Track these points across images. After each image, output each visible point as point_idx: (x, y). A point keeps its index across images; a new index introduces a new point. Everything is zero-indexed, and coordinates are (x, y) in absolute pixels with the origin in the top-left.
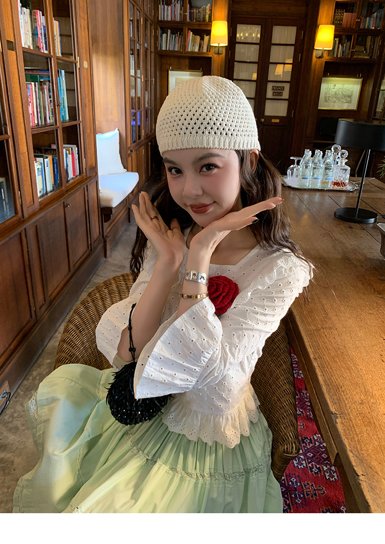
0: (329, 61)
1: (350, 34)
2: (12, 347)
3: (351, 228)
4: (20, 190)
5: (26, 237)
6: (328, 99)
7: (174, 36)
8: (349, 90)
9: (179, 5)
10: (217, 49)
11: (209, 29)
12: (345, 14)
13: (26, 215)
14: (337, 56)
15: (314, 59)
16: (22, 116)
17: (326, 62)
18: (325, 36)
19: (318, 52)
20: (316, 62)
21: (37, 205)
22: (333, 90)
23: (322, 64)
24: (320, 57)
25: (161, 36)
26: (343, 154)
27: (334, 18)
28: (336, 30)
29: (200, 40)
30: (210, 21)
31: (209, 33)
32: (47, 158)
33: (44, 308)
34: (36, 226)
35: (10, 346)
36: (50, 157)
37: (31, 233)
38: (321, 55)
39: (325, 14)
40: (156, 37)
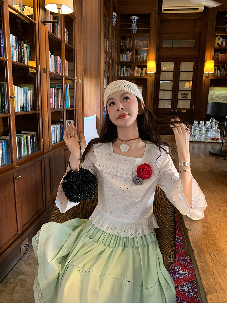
0: (212, 78)
1: (224, 64)
2: (32, 220)
3: (217, 158)
4: (43, 138)
5: (44, 162)
6: (213, 99)
7: (127, 69)
8: (225, 94)
9: (130, 54)
10: (150, 74)
11: (146, 64)
12: (220, 54)
13: (45, 151)
14: (217, 76)
15: (204, 78)
16: (47, 103)
17: (211, 79)
18: (209, 66)
19: (206, 74)
20: (205, 79)
21: (51, 147)
22: (216, 94)
23: (208, 80)
24: (207, 77)
25: (121, 69)
26: (215, 123)
27: (214, 57)
28: (215, 63)
29: (141, 70)
30: (147, 61)
31: (146, 67)
32: (58, 125)
33: (50, 203)
34: (50, 158)
35: (31, 219)
36: (59, 125)
37: (47, 161)
38: (207, 76)
39: (209, 55)
40: (118, 70)
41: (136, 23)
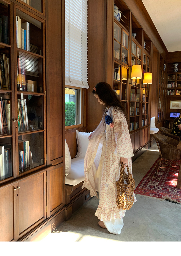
7: (172, 91)
9: (174, 83)
25: (168, 92)
40: (166, 92)
41: (177, 67)
